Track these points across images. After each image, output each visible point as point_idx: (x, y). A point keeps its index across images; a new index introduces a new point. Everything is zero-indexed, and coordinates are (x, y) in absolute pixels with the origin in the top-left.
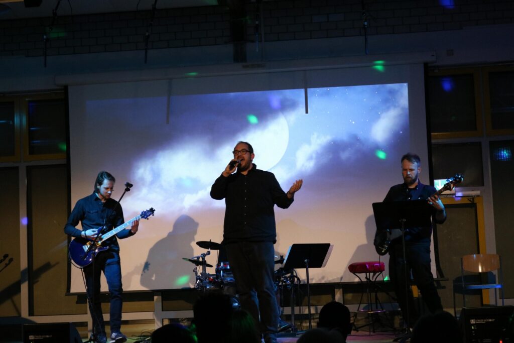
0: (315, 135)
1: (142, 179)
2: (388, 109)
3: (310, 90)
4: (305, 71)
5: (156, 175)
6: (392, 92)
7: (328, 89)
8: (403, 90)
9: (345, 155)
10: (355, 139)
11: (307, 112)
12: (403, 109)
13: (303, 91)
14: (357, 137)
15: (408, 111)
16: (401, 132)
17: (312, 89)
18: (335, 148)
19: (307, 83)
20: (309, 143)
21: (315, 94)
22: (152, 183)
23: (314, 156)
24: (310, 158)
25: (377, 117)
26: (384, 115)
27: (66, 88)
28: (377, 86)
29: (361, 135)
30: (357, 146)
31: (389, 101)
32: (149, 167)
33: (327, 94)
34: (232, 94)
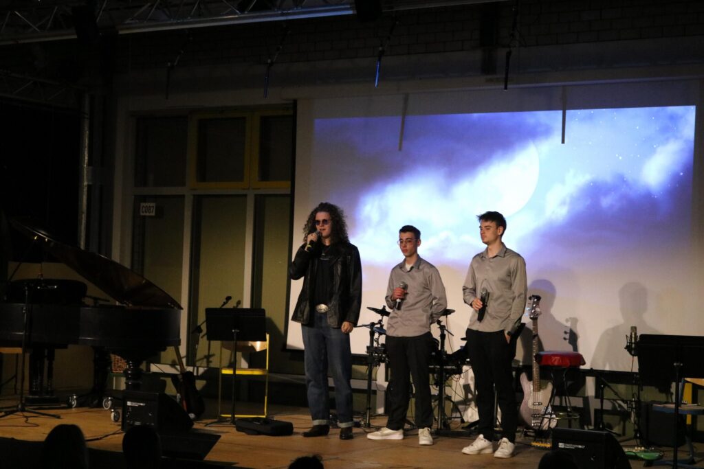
0: (571, 172)
2: (667, 139)
3: (569, 112)
4: (564, 86)
5: (384, 215)
6: (673, 118)
7: (592, 111)
8: (688, 116)
9: (606, 202)
10: (622, 179)
11: (563, 142)
12: (687, 141)
13: (560, 112)
14: (623, 178)
15: (692, 145)
16: (682, 174)
17: (572, 111)
18: (595, 191)
19: (565, 103)
20: (563, 182)
21: (576, 116)
23: (568, 200)
24: (563, 203)
25: (652, 151)
26: (660, 149)
27: (295, 103)
28: (655, 109)
29: (629, 176)
30: (623, 190)
31: (668, 130)
32: (376, 202)
33: (591, 118)
34: (475, 115)
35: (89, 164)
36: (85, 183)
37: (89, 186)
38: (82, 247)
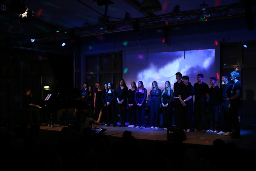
0: (186, 65)
1: (140, 78)
2: (208, 57)
3: (186, 51)
4: (184, 45)
6: (210, 52)
7: (191, 51)
8: (213, 51)
9: (195, 72)
10: (198, 67)
11: (184, 58)
13: (183, 52)
15: (214, 58)
16: (212, 65)
18: (192, 70)
19: (185, 49)
20: (185, 68)
21: (187, 52)
22: (142, 79)
23: (186, 72)
25: (205, 60)
27: (122, 51)
28: (205, 50)
29: (200, 65)
31: (209, 55)
32: (141, 74)
33: (190, 53)
34: (164, 53)
35: (75, 67)
36: (74, 72)
37: (75, 73)
38: (74, 87)
